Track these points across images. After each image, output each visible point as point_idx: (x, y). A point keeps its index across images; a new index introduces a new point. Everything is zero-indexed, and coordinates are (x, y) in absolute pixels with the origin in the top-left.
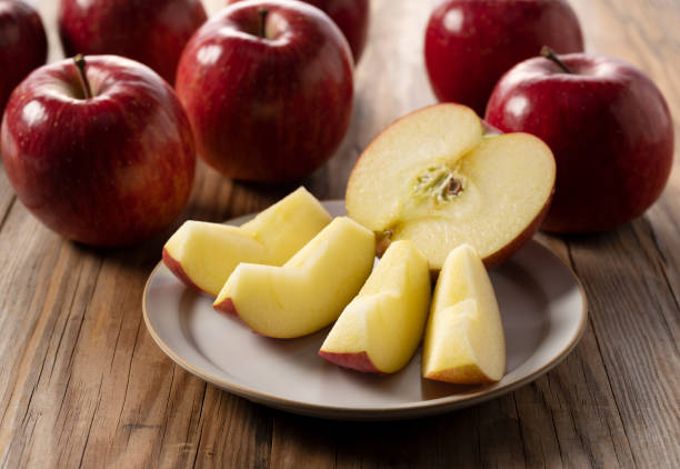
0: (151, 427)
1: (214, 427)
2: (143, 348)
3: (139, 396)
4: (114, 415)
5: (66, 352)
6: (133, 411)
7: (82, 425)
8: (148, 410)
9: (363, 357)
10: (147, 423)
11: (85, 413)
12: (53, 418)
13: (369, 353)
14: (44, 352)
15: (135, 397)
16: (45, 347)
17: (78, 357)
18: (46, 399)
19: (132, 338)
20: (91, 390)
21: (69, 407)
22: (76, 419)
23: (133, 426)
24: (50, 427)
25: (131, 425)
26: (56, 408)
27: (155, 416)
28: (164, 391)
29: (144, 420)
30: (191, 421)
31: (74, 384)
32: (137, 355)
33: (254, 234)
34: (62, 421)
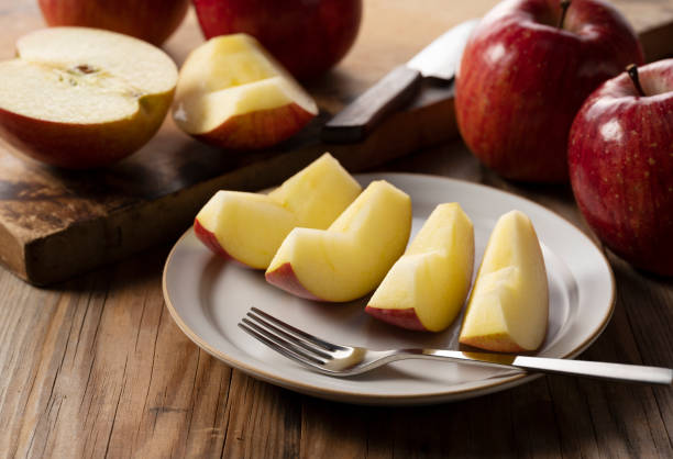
0: (178, 411)
1: (242, 410)
2: (167, 327)
3: (164, 378)
4: (140, 397)
5: (90, 332)
6: (159, 394)
7: (108, 408)
8: (175, 393)
9: (410, 315)
10: (173, 407)
11: (110, 397)
12: (77, 401)
13: (416, 309)
14: (67, 332)
15: (161, 378)
16: (69, 325)
17: (102, 337)
18: (70, 382)
19: (156, 316)
20: (116, 372)
21: (95, 390)
22: (102, 403)
23: (159, 410)
24: (76, 411)
25: (158, 409)
26: (80, 391)
27: (182, 400)
28: (190, 372)
29: (171, 403)
30: (218, 404)
31: (99, 366)
32: (162, 335)
33: (282, 202)
34: (86, 404)
